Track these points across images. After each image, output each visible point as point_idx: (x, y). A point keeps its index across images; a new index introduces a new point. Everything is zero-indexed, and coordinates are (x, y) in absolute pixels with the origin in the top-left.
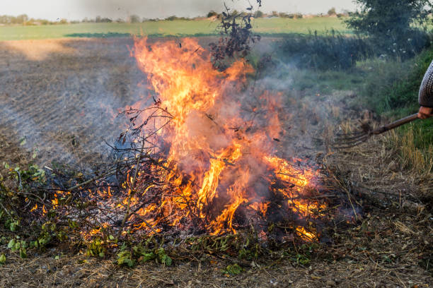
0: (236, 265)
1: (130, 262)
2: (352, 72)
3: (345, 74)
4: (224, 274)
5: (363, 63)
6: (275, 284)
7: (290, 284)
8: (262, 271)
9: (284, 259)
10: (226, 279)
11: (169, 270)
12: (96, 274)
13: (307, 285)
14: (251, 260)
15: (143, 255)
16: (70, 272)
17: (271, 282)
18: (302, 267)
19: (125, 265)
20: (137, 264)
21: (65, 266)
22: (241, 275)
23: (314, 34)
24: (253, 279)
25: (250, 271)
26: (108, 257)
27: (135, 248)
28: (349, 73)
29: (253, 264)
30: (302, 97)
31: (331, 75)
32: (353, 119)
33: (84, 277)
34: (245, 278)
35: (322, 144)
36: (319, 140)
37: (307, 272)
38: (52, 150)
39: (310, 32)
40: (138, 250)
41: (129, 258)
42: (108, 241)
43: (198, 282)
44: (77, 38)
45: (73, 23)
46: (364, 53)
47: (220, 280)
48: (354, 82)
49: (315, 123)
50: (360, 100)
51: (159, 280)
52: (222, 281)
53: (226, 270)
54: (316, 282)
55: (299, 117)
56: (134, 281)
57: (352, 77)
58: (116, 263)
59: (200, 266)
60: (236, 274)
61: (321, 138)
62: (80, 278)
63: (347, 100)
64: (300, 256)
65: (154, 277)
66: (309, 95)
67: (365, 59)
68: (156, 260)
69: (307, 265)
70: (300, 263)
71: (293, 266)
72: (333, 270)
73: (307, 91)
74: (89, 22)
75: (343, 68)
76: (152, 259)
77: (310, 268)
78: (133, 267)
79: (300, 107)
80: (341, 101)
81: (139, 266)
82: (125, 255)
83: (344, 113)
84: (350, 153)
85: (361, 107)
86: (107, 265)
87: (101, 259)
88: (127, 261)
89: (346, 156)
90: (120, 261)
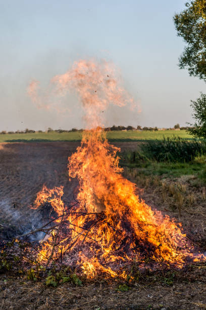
0: (124, 285)
1: (55, 283)
2: (192, 164)
3: (188, 165)
4: (117, 291)
5: (199, 158)
6: (151, 297)
7: (161, 297)
8: (142, 289)
9: (157, 281)
10: (119, 294)
11: (81, 289)
12: (32, 291)
13: (173, 298)
14: (134, 282)
15: (63, 279)
16: (14, 290)
17: (149, 296)
18: (168, 286)
19: (50, 285)
20: (59, 284)
21: (11, 286)
22: (128, 292)
23: (167, 140)
24: (136, 294)
25: (134, 289)
26: (39, 280)
27: (58, 274)
28: (190, 164)
29: (136, 284)
30: (161, 179)
31: (179, 166)
32: (195, 193)
33: (23, 293)
34: (131, 293)
35: (176, 208)
36: (174, 206)
37: (172, 289)
39: (164, 138)
40: (60, 275)
41: (53, 281)
42: (39, 269)
43: (100, 296)
44: (12, 143)
45: (10, 133)
46: (200, 151)
47: (114, 295)
48: (195, 170)
49: (171, 195)
50: (199, 181)
51: (74, 295)
52: (116, 296)
53: (118, 288)
54: (179, 296)
55: (160, 191)
56: (58, 296)
57: (193, 167)
58: (45, 284)
59: (101, 285)
60: (125, 291)
62: (21, 294)
63: (191, 181)
64: (166, 279)
65: (70, 293)
66: (166, 178)
67: (200, 156)
68: (72, 282)
69: (171, 285)
70: (167, 284)
71: (162, 286)
72: (188, 288)
73: (165, 175)
74: (20, 133)
75: (186, 161)
76: (69, 281)
77: (174, 287)
78: (56, 287)
79: (160, 185)
80: (187, 181)
81: (60, 286)
82: (51, 278)
83: (189, 189)
84: (195, 214)
85: (200, 185)
86: (38, 286)
87: (35, 282)
88: (52, 282)
89: (192, 216)
90: (48, 283)
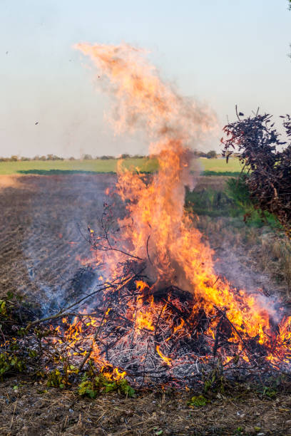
0: (201, 396)
1: (92, 393)
6: (242, 416)
7: (257, 416)
8: (228, 403)
9: (251, 391)
10: (192, 410)
11: (132, 401)
12: (57, 404)
13: (275, 417)
14: (216, 392)
15: (104, 386)
16: (29, 402)
17: (238, 414)
18: (268, 399)
19: (86, 395)
20: (98, 395)
21: (25, 396)
22: (206, 407)
24: (219, 410)
25: (215, 402)
26: (68, 387)
27: (97, 379)
29: (219, 396)
30: (260, 234)
33: (43, 407)
34: (211, 409)
35: (283, 279)
37: (274, 404)
38: (7, 282)
40: (100, 380)
41: (90, 389)
42: (68, 371)
43: (162, 413)
44: (29, 175)
47: (185, 411)
49: (276, 259)
51: (122, 410)
52: (188, 413)
53: (191, 401)
54: (285, 414)
55: (258, 253)
56: (96, 412)
58: (77, 394)
59: (164, 397)
60: (202, 406)
61: (283, 273)
62: (41, 408)
64: (266, 388)
65: (116, 408)
66: (267, 232)
68: (119, 390)
69: (274, 398)
70: (267, 395)
71: (260, 398)
74: (40, 159)
76: (114, 390)
77: (278, 400)
78: (95, 398)
79: (259, 243)
81: (100, 397)
82: (86, 385)
86: (67, 395)
87: (61, 390)
88: (89, 391)
90: (81, 392)
